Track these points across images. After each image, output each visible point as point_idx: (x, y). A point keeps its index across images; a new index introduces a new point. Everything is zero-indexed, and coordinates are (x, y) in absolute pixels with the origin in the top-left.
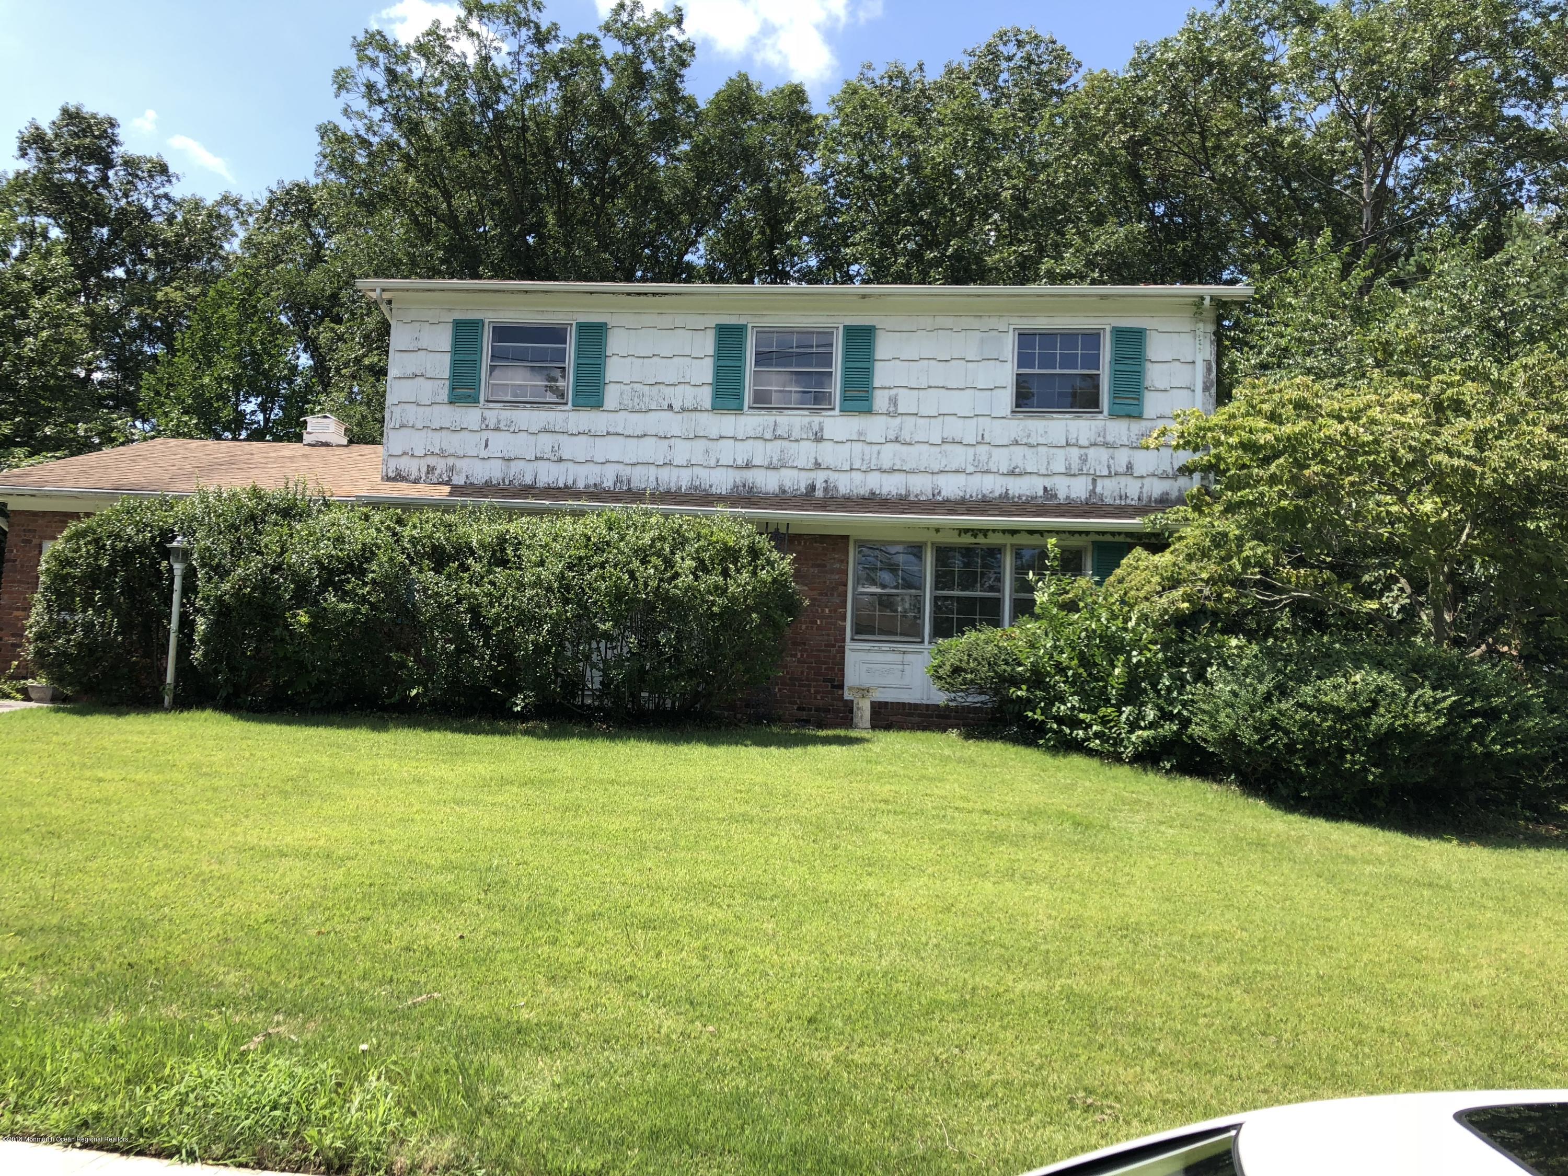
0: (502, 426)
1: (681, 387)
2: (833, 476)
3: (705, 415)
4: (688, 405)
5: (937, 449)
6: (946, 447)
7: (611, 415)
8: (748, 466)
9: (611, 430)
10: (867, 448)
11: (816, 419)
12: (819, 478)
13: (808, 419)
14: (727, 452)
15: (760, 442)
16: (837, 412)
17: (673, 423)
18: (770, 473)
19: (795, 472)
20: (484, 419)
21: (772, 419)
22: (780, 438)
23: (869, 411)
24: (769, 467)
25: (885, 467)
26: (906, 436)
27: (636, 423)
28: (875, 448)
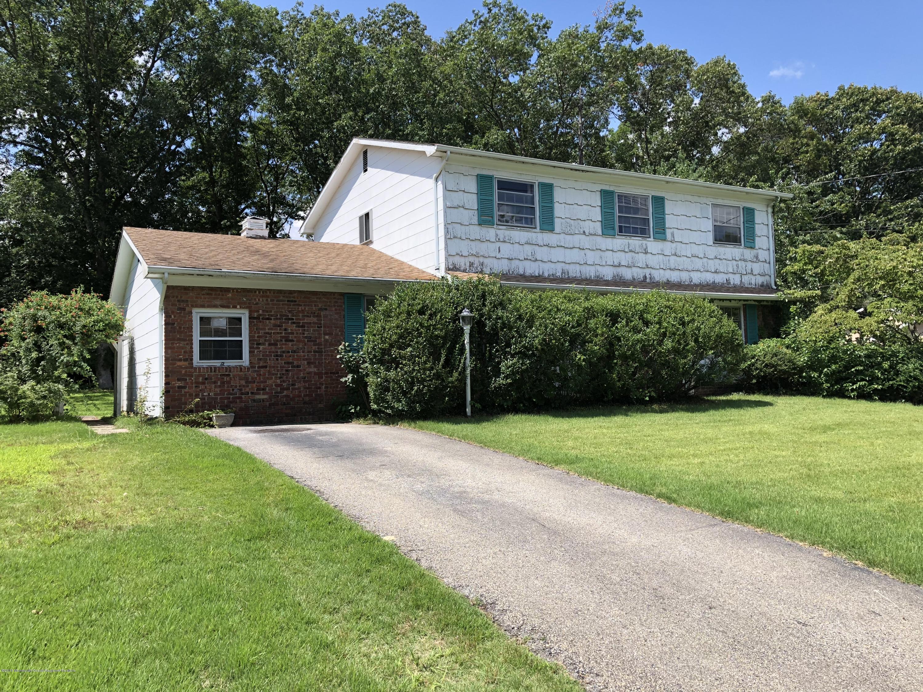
0: (506, 240)
1: (587, 222)
2: (653, 272)
3: (599, 238)
4: (592, 232)
5: (689, 259)
6: (693, 258)
7: (558, 236)
8: (619, 265)
9: (559, 244)
10: (664, 257)
11: (644, 242)
12: (647, 272)
13: (641, 242)
14: (610, 258)
15: (623, 253)
16: (652, 239)
17: (585, 242)
18: (628, 269)
19: (638, 269)
20: (497, 235)
21: (627, 241)
22: (631, 251)
23: (665, 240)
24: (628, 267)
25: (672, 268)
26: (678, 253)
27: (569, 240)
28: (668, 258)
